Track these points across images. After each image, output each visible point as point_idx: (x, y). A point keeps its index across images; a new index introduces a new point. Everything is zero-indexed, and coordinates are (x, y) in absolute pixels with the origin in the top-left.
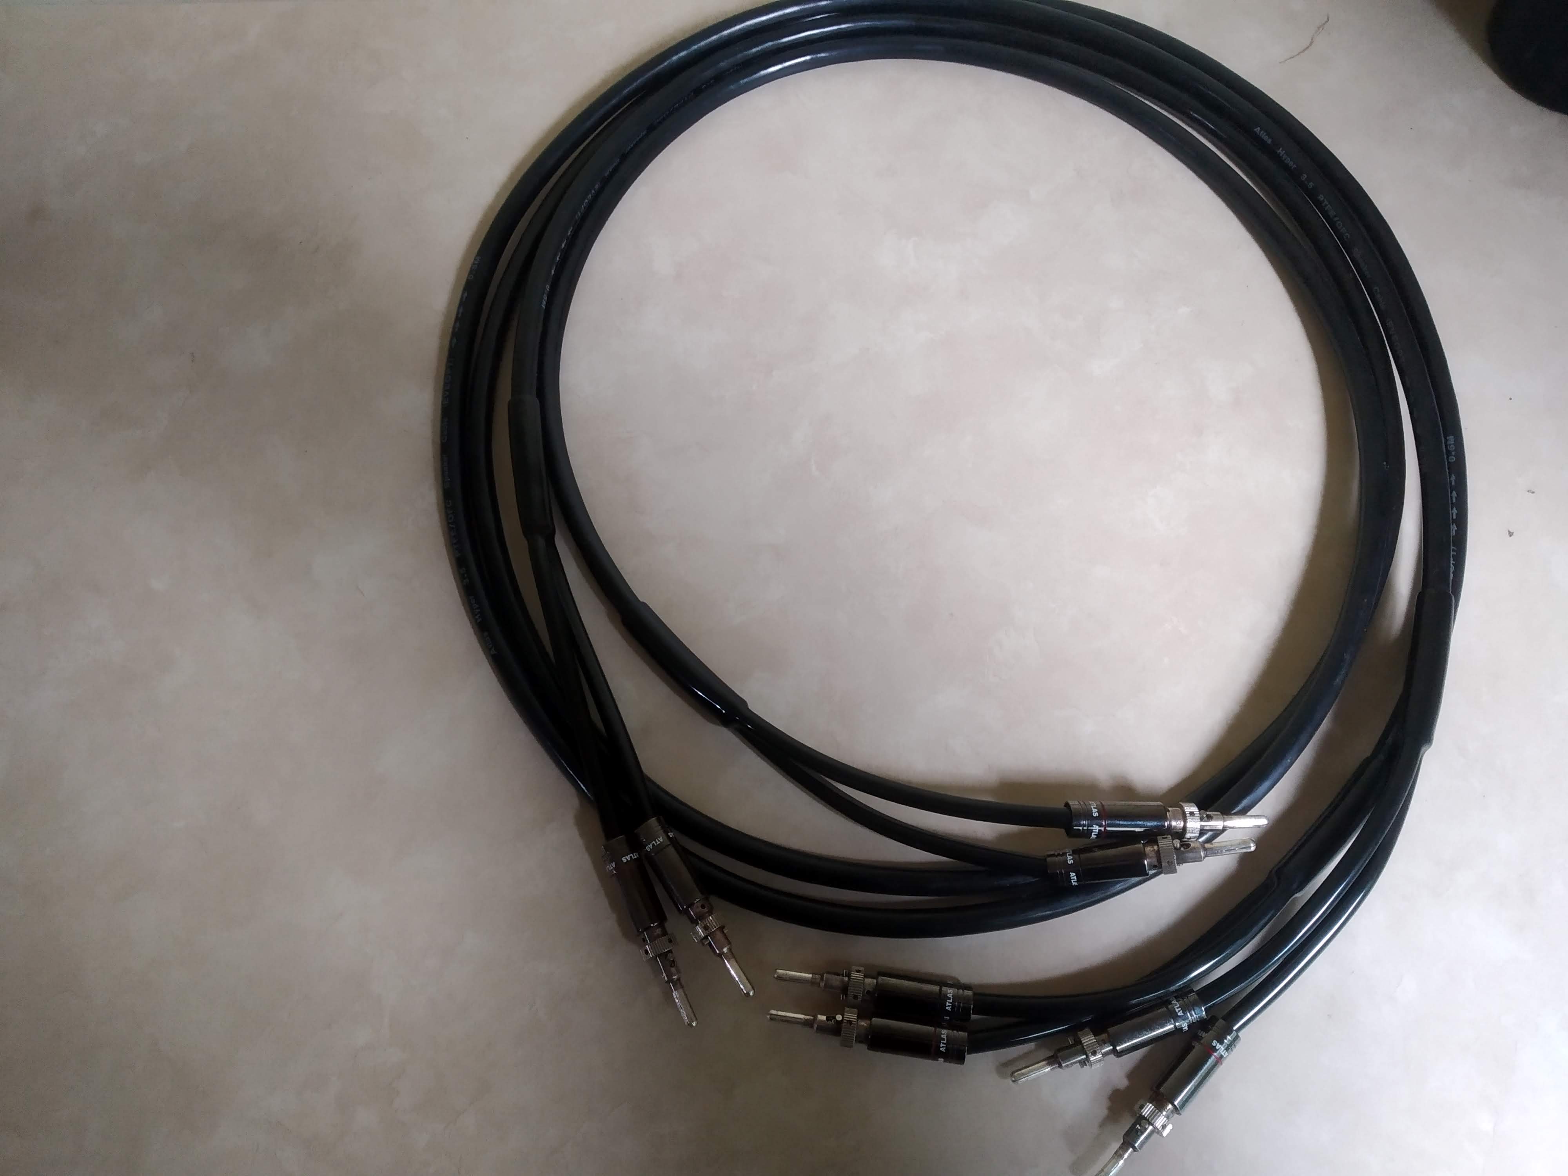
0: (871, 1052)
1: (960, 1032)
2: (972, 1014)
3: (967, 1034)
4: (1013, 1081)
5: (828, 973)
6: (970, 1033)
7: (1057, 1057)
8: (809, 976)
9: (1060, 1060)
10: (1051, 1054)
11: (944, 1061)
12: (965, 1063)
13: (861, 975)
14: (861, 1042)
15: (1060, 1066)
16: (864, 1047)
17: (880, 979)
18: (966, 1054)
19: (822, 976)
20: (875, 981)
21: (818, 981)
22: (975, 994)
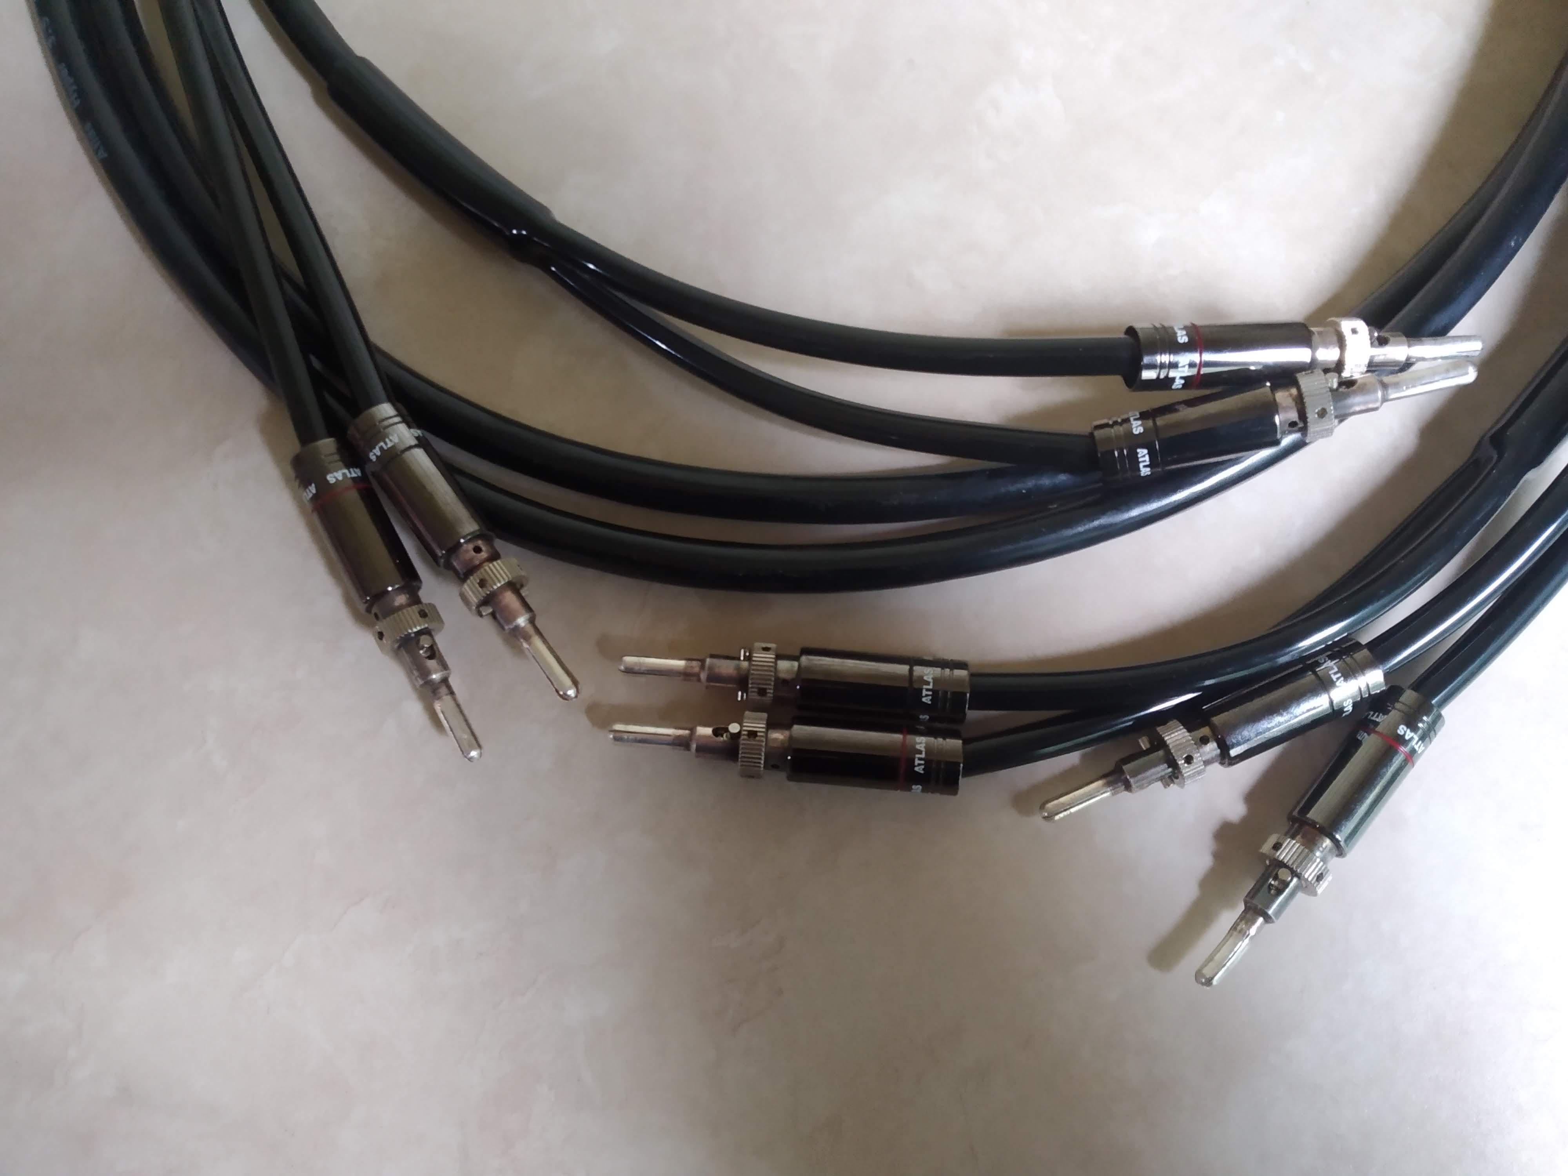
0: (792, 784)
1: (948, 740)
2: (969, 709)
3: (961, 742)
4: (1045, 818)
5: (712, 656)
6: (966, 742)
7: (1122, 772)
8: (679, 664)
9: (1128, 777)
10: (1111, 766)
11: (923, 791)
12: (959, 792)
13: (770, 656)
14: (775, 767)
15: (1128, 787)
16: (780, 776)
17: (804, 659)
18: (960, 777)
19: (703, 661)
20: (796, 664)
21: (697, 670)
22: (972, 675)
